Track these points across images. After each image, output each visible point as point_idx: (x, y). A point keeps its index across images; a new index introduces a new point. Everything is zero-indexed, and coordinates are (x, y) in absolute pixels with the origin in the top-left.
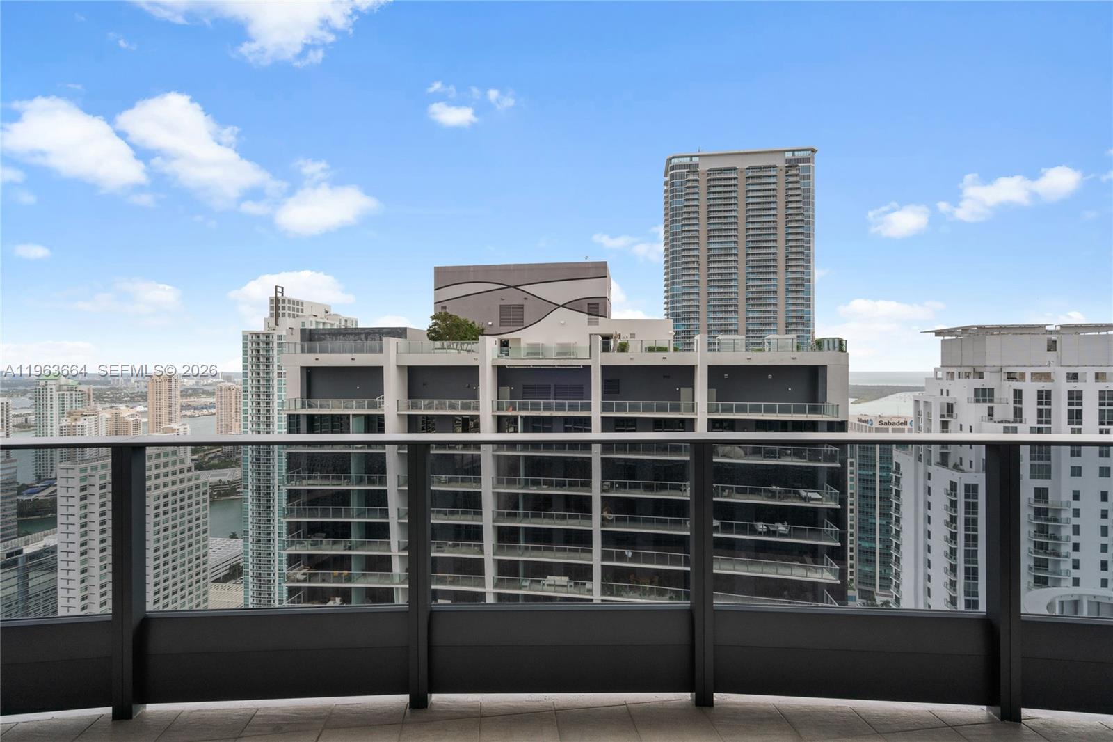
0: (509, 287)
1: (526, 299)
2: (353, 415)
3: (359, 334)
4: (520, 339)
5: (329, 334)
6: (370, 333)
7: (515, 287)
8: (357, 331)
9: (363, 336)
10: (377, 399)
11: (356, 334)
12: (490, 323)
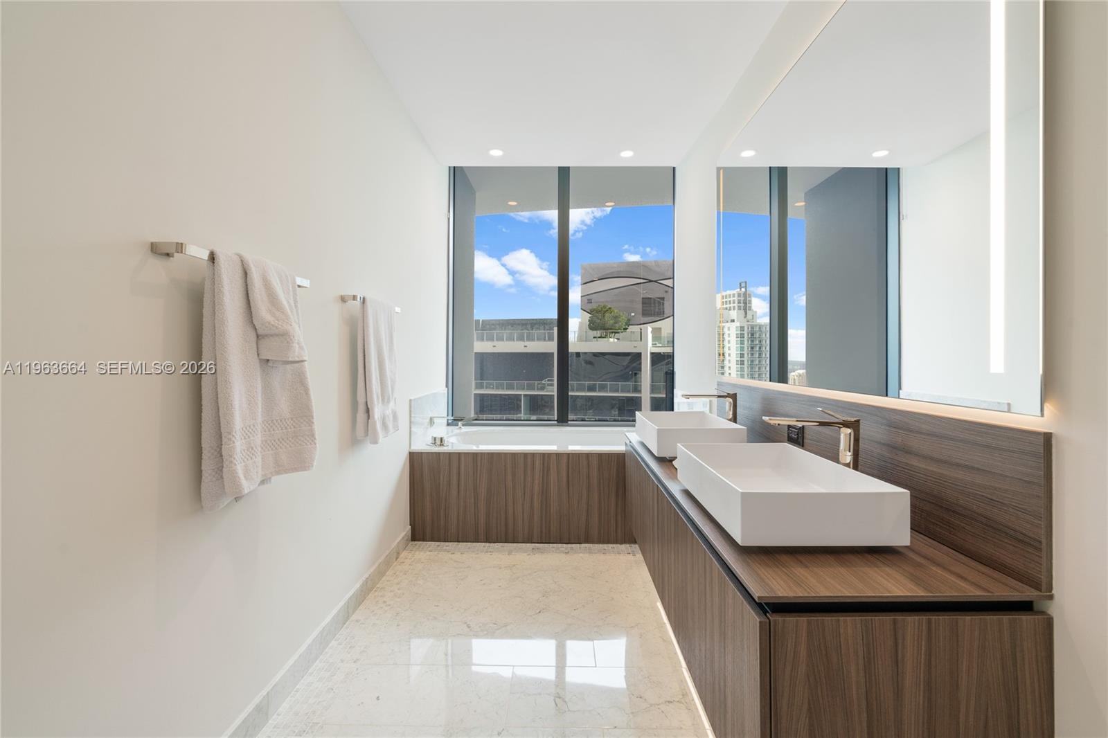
0: (650, 281)
1: (666, 292)
2: (525, 395)
3: (526, 324)
4: (660, 329)
5: (499, 324)
6: (535, 324)
7: (656, 281)
8: (524, 322)
9: (529, 326)
10: (543, 382)
11: (523, 324)
12: (633, 314)
